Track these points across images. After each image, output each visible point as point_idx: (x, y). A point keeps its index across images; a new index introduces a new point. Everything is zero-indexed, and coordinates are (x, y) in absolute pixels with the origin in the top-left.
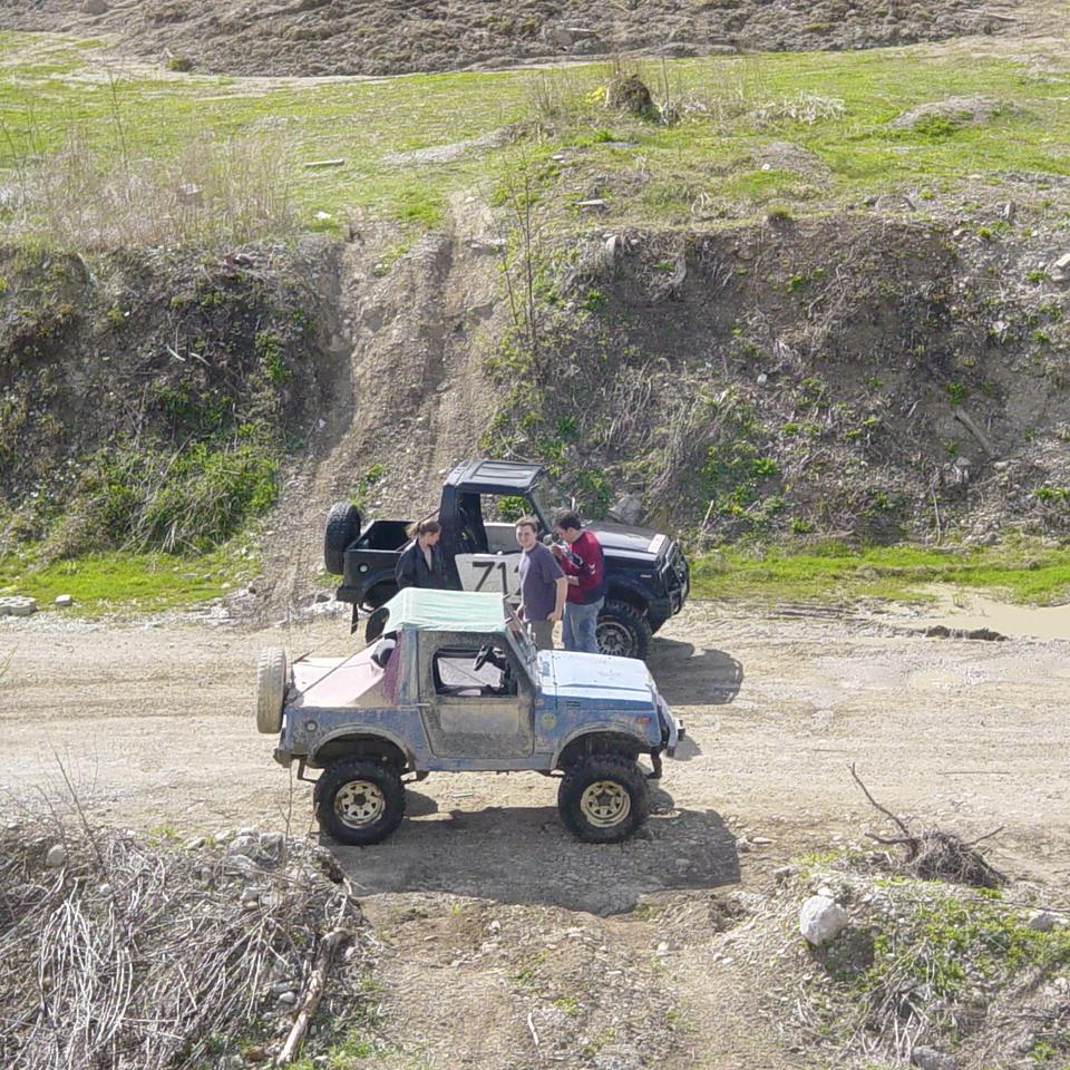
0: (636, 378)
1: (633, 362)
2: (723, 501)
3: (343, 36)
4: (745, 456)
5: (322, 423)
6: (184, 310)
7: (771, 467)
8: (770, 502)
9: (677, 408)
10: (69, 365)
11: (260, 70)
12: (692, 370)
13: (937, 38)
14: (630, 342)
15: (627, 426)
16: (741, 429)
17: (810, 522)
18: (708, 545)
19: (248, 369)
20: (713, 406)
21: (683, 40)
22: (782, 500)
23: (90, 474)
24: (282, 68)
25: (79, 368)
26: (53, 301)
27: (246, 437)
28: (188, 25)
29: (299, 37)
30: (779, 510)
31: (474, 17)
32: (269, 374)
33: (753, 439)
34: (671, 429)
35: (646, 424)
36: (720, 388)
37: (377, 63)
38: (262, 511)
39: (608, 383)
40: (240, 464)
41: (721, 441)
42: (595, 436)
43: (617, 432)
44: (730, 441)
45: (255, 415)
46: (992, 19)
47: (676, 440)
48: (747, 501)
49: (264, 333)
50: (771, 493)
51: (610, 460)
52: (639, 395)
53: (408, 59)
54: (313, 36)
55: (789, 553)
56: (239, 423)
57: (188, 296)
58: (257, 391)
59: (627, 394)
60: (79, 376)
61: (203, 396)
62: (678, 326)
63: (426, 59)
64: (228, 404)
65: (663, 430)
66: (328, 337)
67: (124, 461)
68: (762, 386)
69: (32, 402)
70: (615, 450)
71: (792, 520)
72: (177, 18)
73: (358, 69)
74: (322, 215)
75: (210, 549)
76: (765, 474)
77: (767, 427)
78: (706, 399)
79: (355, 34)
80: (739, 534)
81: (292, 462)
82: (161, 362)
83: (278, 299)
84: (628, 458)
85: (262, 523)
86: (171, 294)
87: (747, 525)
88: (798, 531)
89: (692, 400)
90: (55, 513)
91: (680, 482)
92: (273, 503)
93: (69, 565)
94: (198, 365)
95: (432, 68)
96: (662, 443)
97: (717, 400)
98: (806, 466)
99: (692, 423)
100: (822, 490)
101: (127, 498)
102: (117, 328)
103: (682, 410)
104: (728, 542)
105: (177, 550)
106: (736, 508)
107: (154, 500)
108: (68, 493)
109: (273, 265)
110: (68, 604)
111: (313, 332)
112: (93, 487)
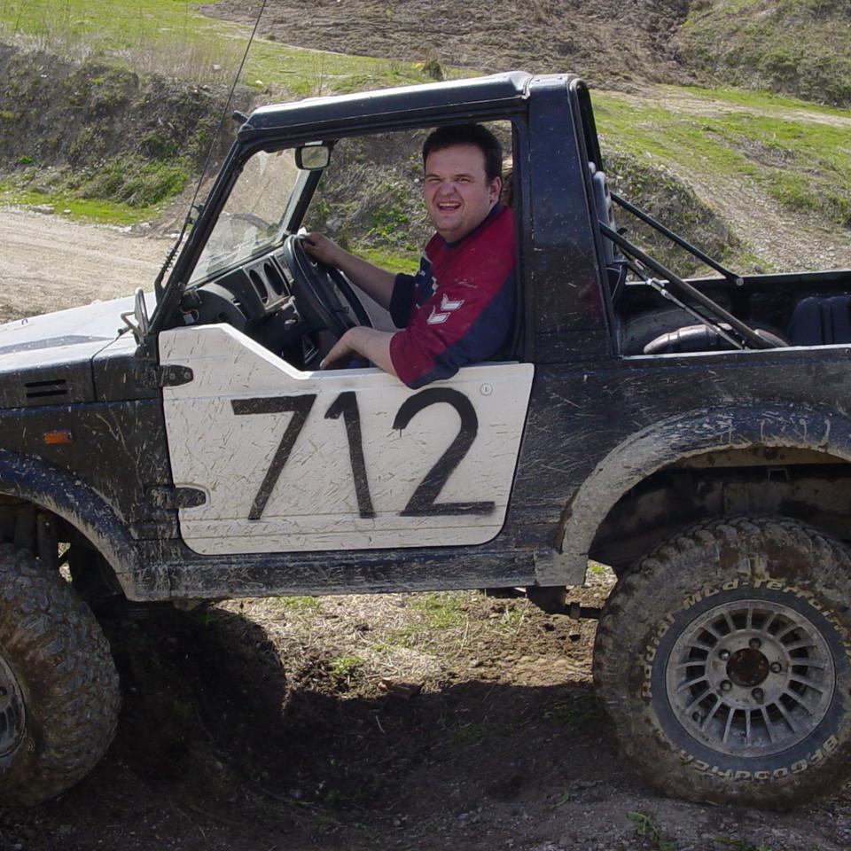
0: (359, 168)
1: (360, 162)
2: (379, 229)
3: (343, 38)
4: (397, 212)
5: (217, 164)
6: (172, 104)
7: (407, 219)
8: (400, 234)
9: (372, 185)
10: (117, 119)
11: (301, 45)
12: (386, 170)
13: (603, 89)
14: (362, 153)
15: (347, 188)
16: (399, 200)
17: (416, 246)
18: (366, 247)
19: (191, 134)
20: (389, 188)
21: (490, 66)
22: (406, 234)
23: (109, 166)
24: (312, 45)
25: (121, 121)
26: (118, 91)
27: (180, 162)
28: (286, 25)
29: (324, 34)
30: (404, 238)
31: (403, 41)
32: (198, 137)
33: (402, 205)
34: (366, 194)
35: (356, 189)
36: (395, 180)
37: (351, 50)
38: (175, 194)
39: (345, 169)
40: (173, 173)
41: (388, 202)
42: (332, 190)
43: (342, 190)
44: (391, 204)
45: (187, 154)
46: (632, 89)
47: (366, 198)
48: (391, 231)
49: (203, 120)
50: (402, 230)
51: (334, 202)
52: (357, 176)
53: (366, 50)
54: (331, 35)
55: (401, 258)
56: (179, 156)
57: (175, 98)
58: (191, 144)
59: (351, 174)
60: (120, 125)
61: (167, 142)
62: (387, 150)
63: (373, 52)
64: (177, 147)
65: (363, 193)
66: (233, 128)
67: (125, 164)
68: (416, 184)
69: (95, 131)
70: (338, 198)
71: (407, 244)
72: (282, 22)
73: (344, 51)
74: (258, 82)
75: (146, 206)
76: (403, 221)
77: (411, 202)
78: (387, 184)
79: (348, 37)
80: (381, 245)
81: (196, 177)
82: (154, 125)
83: (215, 107)
84: (342, 202)
85: (171, 199)
86: (168, 96)
87: (386, 242)
88: (409, 249)
89: (381, 183)
90: (89, 180)
91: (362, 217)
92: (180, 193)
93: (82, 201)
94: (169, 128)
95: (375, 56)
96: (359, 199)
97: (392, 185)
98: (423, 222)
99: (377, 193)
100: (426, 233)
101: (120, 178)
102: (143, 107)
103: (374, 187)
104: (375, 247)
105: (132, 205)
106: (384, 233)
107: (130, 181)
108: (97, 173)
109: (219, 94)
110: (68, 214)
111: (226, 125)
112: (108, 172)
